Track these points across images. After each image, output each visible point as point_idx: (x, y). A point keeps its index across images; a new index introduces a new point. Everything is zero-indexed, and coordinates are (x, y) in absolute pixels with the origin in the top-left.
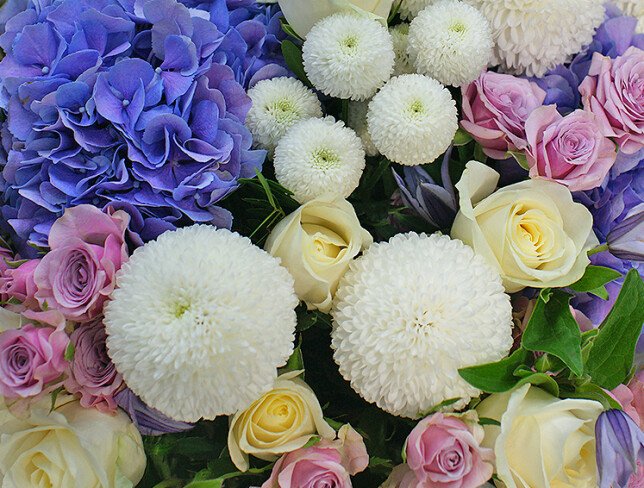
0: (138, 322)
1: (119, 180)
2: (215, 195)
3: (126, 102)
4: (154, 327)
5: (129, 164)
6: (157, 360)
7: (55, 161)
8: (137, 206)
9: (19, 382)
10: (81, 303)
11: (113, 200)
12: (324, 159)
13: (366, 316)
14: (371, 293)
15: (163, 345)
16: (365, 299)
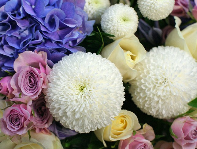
0: (65, 95)
1: (38, 39)
2: (78, 41)
3: (33, 7)
4: (72, 97)
5: (41, 32)
6: (77, 110)
7: (9, 35)
8: (48, 49)
9: (16, 129)
10: (34, 93)
11: (37, 48)
12: (124, 20)
13: (152, 82)
14: (152, 72)
15: (78, 104)
16: (150, 75)
